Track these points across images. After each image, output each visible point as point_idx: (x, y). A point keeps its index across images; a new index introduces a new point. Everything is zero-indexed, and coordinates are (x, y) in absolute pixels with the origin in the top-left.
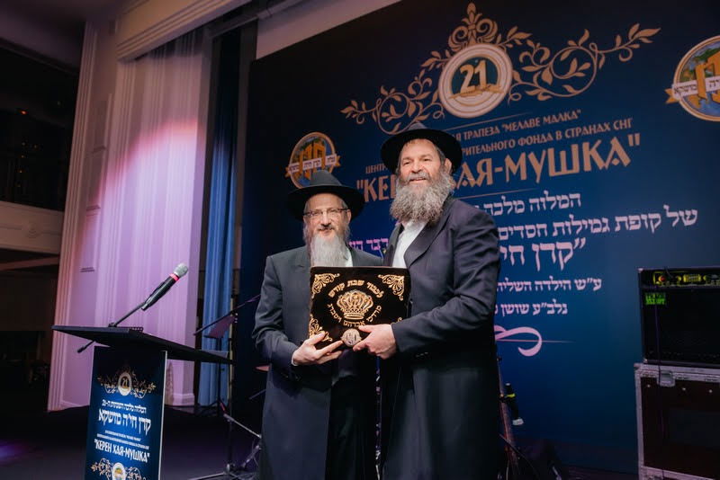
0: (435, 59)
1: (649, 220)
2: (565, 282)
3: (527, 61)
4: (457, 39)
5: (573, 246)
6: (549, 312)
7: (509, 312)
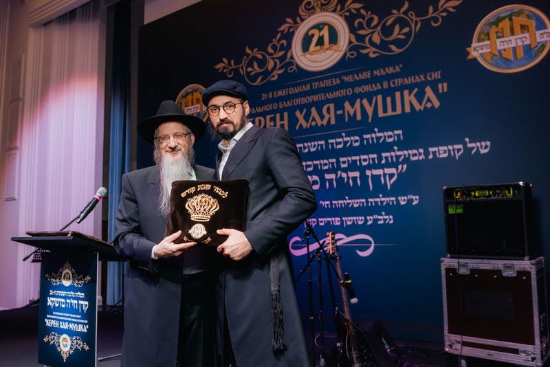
0: (290, 25)
1: (454, 150)
2: (391, 199)
3: (361, 27)
4: (306, 9)
5: (397, 170)
6: (379, 222)
7: (349, 223)
